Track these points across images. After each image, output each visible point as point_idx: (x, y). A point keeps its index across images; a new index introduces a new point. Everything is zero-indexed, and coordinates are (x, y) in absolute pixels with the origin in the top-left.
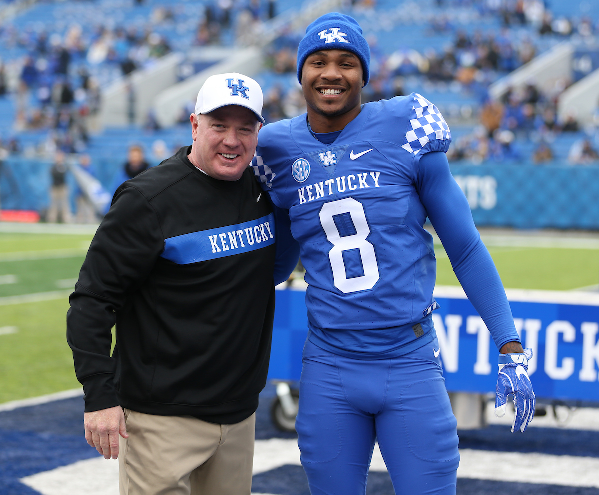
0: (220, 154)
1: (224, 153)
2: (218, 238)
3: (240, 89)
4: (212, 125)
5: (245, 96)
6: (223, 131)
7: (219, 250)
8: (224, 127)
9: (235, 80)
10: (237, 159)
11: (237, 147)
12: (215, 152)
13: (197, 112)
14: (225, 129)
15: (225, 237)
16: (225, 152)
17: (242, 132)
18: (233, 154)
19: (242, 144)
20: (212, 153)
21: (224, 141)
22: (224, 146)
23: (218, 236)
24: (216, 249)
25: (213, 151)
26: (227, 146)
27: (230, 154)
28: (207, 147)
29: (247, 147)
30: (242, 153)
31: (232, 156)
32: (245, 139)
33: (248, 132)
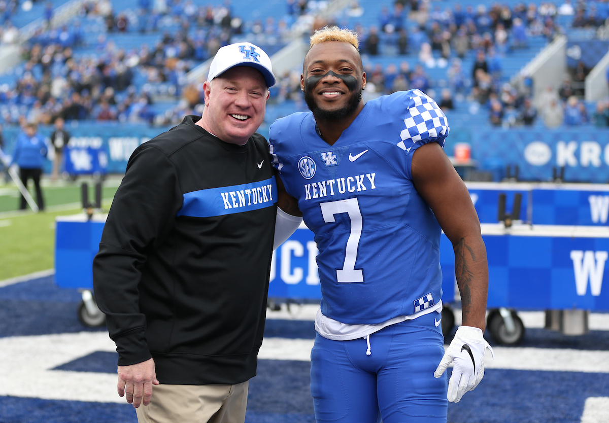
0: (231, 115)
1: (235, 114)
2: (229, 196)
3: (252, 53)
4: (225, 88)
5: (257, 59)
6: (235, 94)
7: (230, 207)
8: (235, 89)
9: (248, 47)
10: (248, 120)
11: (248, 108)
12: (226, 112)
14: (237, 92)
15: (235, 195)
16: (237, 112)
17: (253, 95)
18: (244, 115)
19: (253, 106)
20: (223, 114)
21: (236, 102)
22: (236, 107)
23: (229, 194)
24: (228, 205)
25: (225, 111)
26: (238, 106)
27: (241, 115)
28: (219, 108)
29: (258, 109)
30: (253, 115)
31: (242, 118)
32: (256, 102)
33: (259, 96)
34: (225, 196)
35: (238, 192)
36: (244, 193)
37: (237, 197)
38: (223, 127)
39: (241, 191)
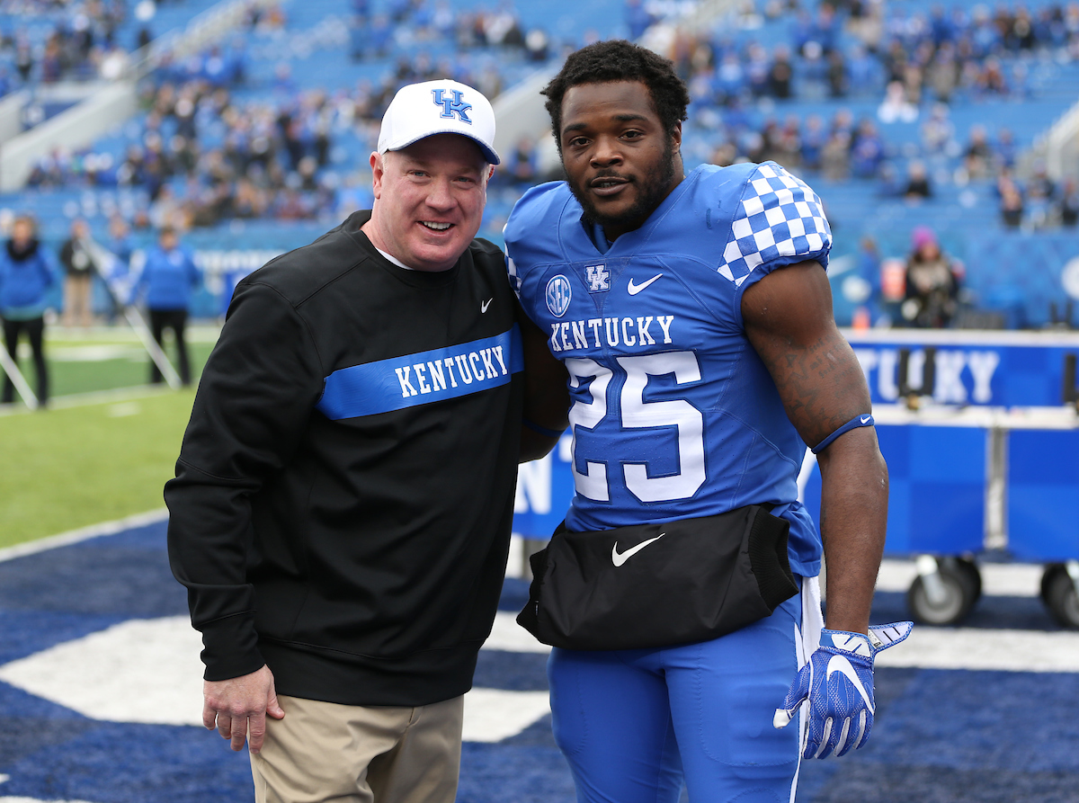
0: (421, 223)
1: (428, 222)
3: (456, 107)
4: (408, 172)
5: (465, 118)
6: (426, 183)
8: (428, 175)
9: (448, 91)
10: (451, 230)
11: (450, 210)
12: (412, 219)
13: (382, 149)
14: (429, 179)
16: (431, 219)
17: (460, 184)
18: (443, 223)
19: (459, 204)
20: (406, 221)
21: (428, 200)
22: (428, 210)
25: (409, 218)
26: (432, 208)
27: (438, 223)
28: (399, 210)
29: (468, 210)
30: (459, 222)
31: (441, 227)
32: (465, 197)
33: (470, 184)
34: (403, 374)
35: (430, 364)
36: (443, 365)
37: (427, 373)
38: (406, 243)
39: (436, 362)
